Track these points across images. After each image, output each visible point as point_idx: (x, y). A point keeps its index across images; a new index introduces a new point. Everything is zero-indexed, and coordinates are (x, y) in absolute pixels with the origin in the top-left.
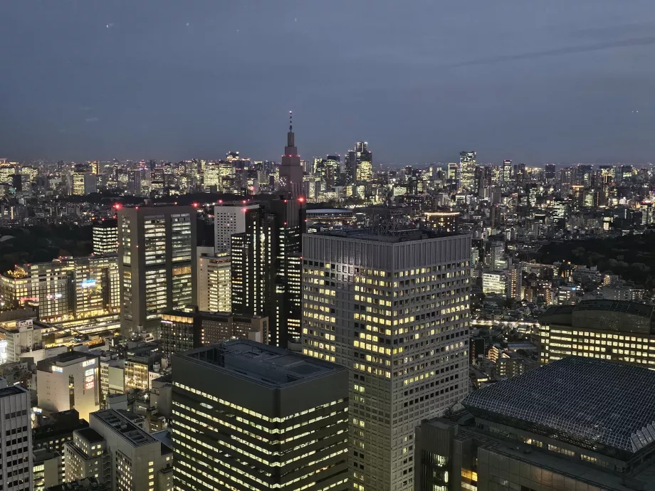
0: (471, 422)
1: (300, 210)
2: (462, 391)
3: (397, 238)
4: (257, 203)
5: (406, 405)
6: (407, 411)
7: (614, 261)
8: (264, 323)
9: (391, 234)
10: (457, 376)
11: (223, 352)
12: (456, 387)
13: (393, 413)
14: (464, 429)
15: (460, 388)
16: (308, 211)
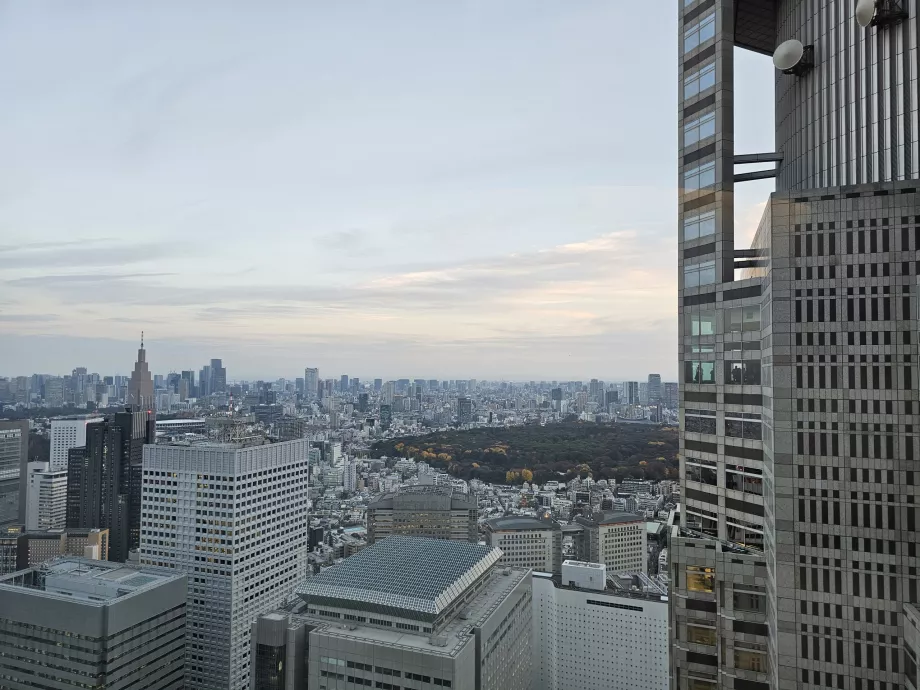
0: (304, 610)
1: (148, 423)
2: (300, 579)
3: (241, 445)
4: (101, 417)
5: (246, 600)
6: (247, 606)
7: (425, 453)
8: (103, 537)
9: (234, 442)
10: (295, 566)
11: (44, 574)
12: (295, 576)
13: (233, 616)
14: (298, 616)
15: (299, 576)
16: (157, 422)
